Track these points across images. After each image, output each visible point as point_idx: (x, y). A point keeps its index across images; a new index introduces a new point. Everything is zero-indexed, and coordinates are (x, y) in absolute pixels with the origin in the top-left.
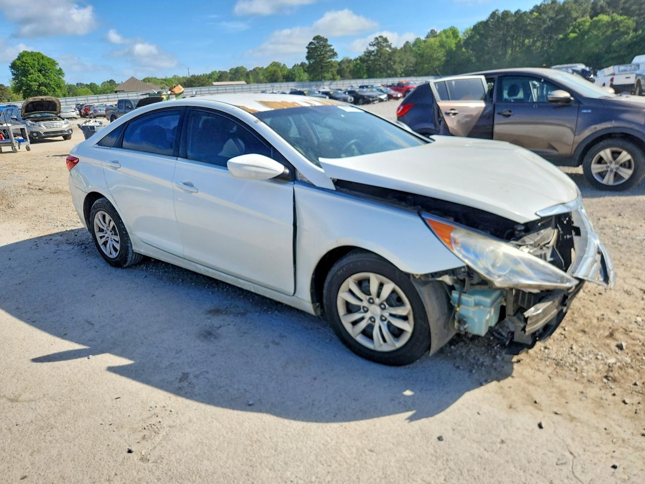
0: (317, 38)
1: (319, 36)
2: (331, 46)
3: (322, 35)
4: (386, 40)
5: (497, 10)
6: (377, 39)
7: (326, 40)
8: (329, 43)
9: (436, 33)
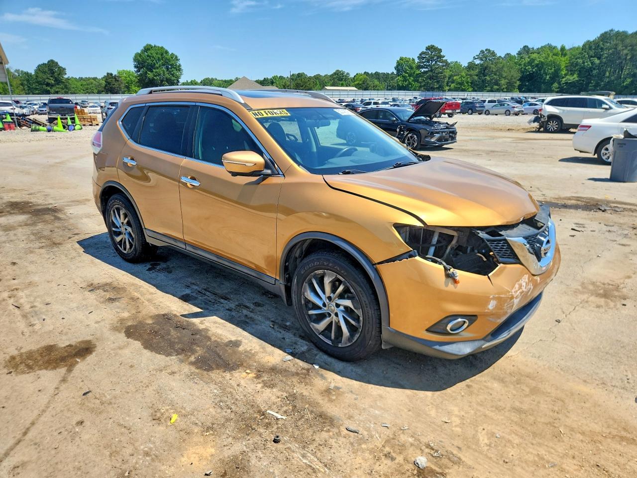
0: (431, 48)
1: (434, 46)
2: (444, 57)
3: (436, 46)
4: (493, 54)
5: (612, 30)
6: (482, 52)
7: (440, 50)
8: (442, 54)
9: (529, 49)
